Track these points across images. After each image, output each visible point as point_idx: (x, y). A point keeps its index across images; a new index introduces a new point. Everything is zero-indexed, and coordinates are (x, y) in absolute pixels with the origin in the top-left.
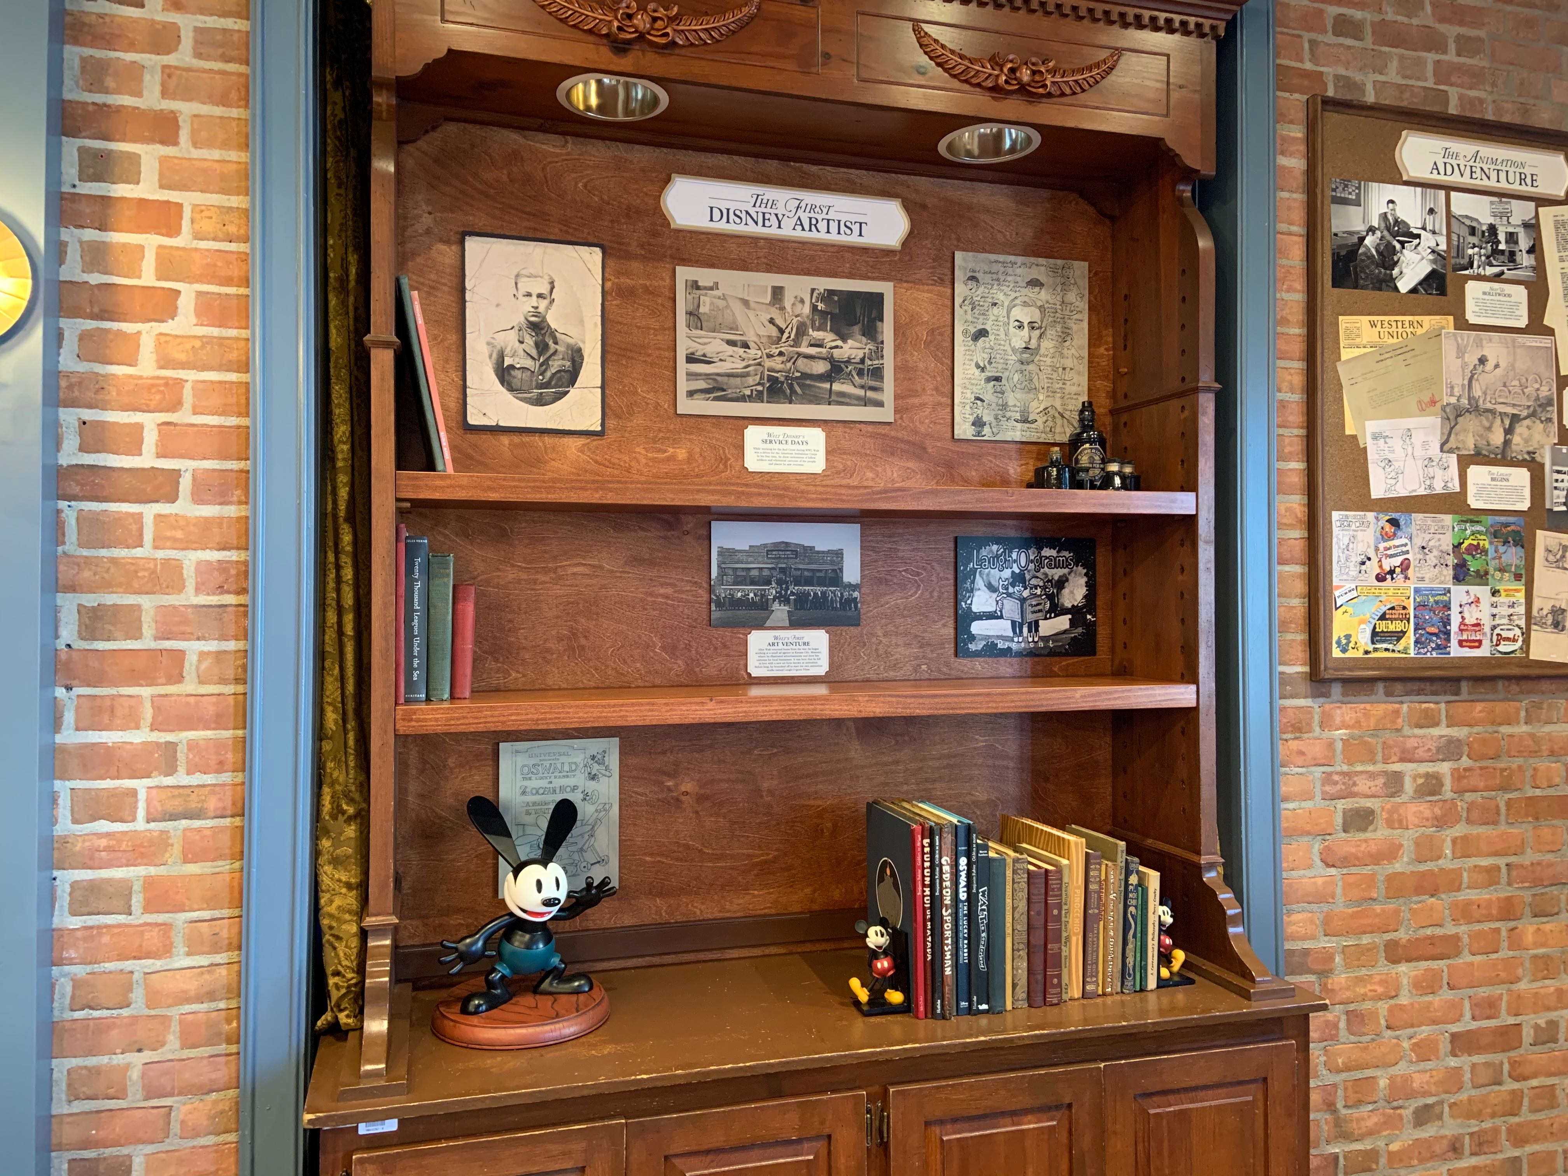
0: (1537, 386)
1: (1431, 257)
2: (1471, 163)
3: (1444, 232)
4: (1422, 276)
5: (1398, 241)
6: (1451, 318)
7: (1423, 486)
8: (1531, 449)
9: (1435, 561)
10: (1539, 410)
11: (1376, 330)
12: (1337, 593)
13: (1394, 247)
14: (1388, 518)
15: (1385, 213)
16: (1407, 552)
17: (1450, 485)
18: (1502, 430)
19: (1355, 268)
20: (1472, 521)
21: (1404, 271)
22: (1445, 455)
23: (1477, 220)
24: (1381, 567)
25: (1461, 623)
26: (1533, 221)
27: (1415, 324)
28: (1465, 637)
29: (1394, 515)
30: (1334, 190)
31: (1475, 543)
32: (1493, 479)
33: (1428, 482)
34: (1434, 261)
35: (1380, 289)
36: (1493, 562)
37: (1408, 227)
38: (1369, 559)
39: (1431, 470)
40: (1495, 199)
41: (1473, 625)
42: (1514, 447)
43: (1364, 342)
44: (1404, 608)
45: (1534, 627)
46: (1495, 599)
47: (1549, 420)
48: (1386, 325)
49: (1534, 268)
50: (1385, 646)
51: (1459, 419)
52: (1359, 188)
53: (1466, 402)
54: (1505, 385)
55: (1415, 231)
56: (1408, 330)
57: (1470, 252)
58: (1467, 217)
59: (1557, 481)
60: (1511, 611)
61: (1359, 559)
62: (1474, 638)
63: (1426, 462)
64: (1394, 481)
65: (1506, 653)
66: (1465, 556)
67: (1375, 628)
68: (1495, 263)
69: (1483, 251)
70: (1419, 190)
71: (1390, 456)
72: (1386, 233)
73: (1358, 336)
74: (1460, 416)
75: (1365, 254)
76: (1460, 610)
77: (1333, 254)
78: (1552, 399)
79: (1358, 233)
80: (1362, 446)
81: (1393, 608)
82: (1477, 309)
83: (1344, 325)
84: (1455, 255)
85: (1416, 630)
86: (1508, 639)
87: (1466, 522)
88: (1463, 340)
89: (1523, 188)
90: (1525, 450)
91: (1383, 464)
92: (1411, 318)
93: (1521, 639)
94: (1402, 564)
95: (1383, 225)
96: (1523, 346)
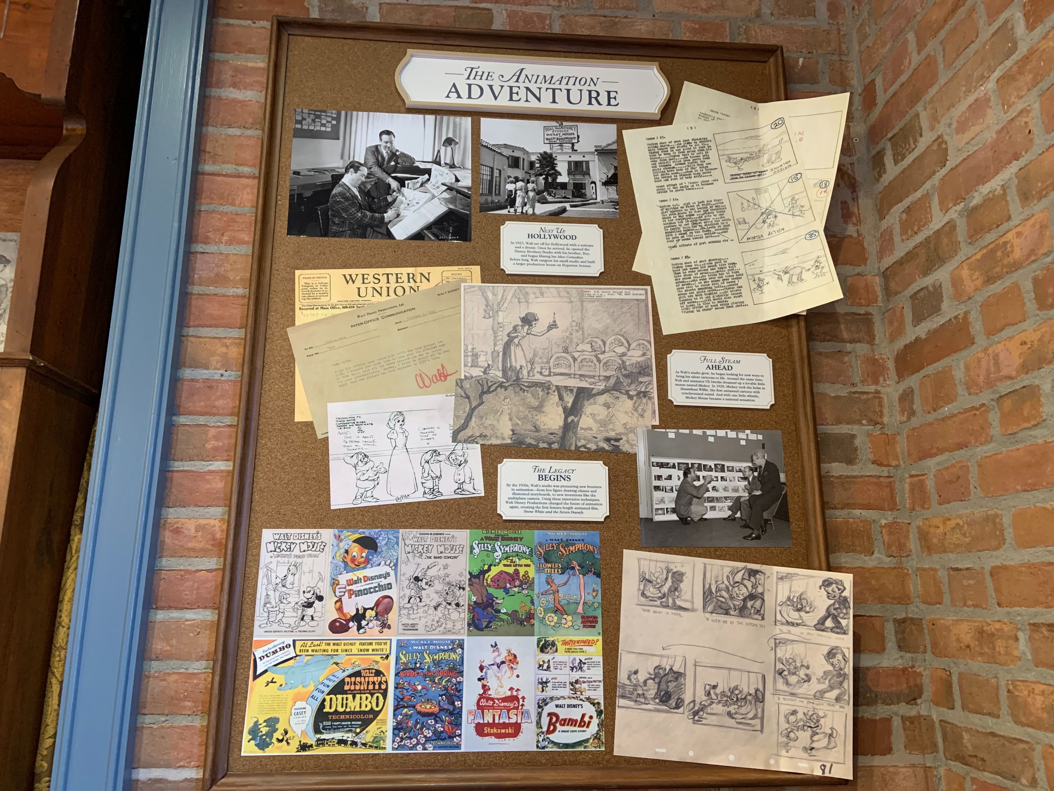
0: (621, 350)
1: (446, 195)
2: (511, 83)
3: (469, 164)
4: (431, 218)
5: (395, 178)
6: (476, 269)
7: (421, 490)
8: (612, 434)
9: (436, 599)
10: (626, 381)
11: (352, 288)
12: (258, 653)
13: (389, 185)
14: (357, 536)
15: (377, 147)
16: (389, 586)
17: (465, 487)
18: (560, 410)
19: (325, 213)
20: (504, 539)
21: (403, 213)
22: (460, 446)
23: (523, 150)
24: (340, 610)
25: (481, 697)
26: (614, 147)
27: (418, 278)
28: (488, 718)
29: (367, 532)
30: (300, 122)
31: (511, 570)
32: (541, 477)
33: (429, 484)
34: (452, 200)
35: (363, 236)
36: (543, 598)
37: (412, 160)
38: (320, 598)
39: (435, 468)
40: (554, 124)
41: (505, 700)
42: (580, 432)
43: (334, 301)
44: (378, 673)
45: (621, 702)
46: (546, 657)
47: (645, 394)
48: (371, 279)
49: (615, 203)
50: (338, 735)
51: (485, 397)
52: (338, 119)
53: (500, 374)
54: (566, 351)
55: (422, 166)
56: (406, 285)
57: (510, 187)
58: (506, 146)
59: (659, 478)
60: (576, 675)
61: (303, 599)
62: (504, 720)
63: (428, 457)
64: (371, 484)
65: (567, 746)
66: (491, 590)
67: (322, 705)
68: (550, 199)
69: (530, 186)
70: (430, 118)
71: (367, 450)
72: (376, 169)
73: (325, 294)
74: (488, 392)
75: (342, 195)
76: (479, 674)
77: (292, 196)
78: (649, 367)
79: (333, 170)
80: (320, 436)
81: (357, 674)
82: (518, 256)
83: (303, 282)
84: (486, 191)
85: (397, 708)
86: (572, 722)
87: (496, 539)
88: (494, 294)
89: (595, 107)
90: (600, 437)
91: (354, 460)
92: (411, 270)
93: (595, 721)
94: (378, 604)
95: (371, 160)
96: (599, 299)
